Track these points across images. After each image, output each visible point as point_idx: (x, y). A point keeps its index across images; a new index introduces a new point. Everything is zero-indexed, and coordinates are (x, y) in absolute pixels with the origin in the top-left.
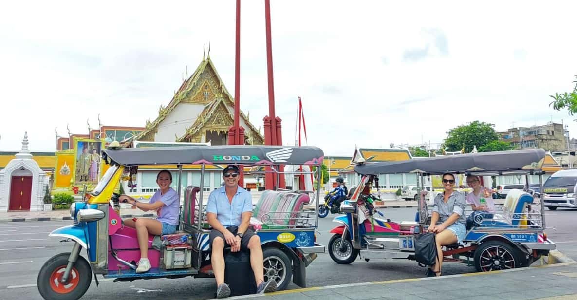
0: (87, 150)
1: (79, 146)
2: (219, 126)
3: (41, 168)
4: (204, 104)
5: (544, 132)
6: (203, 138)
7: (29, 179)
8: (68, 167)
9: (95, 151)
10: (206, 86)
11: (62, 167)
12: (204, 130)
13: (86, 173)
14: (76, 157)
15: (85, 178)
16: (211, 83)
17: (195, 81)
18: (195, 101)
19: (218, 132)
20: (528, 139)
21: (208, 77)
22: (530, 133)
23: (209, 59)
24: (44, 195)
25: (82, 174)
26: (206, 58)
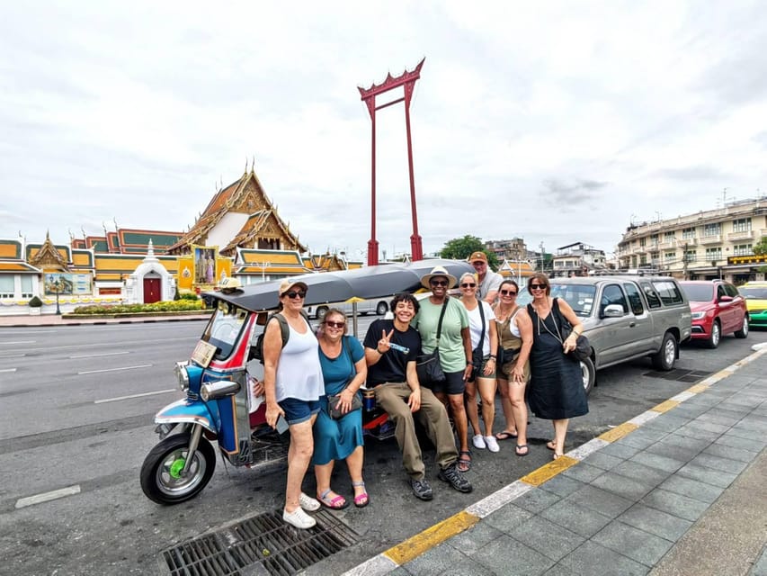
0: (203, 256)
1: (196, 253)
2: (270, 234)
3: (168, 271)
4: (249, 213)
5: (511, 245)
6: (256, 244)
7: (158, 281)
8: (189, 271)
9: (210, 257)
10: (250, 197)
11: (184, 271)
12: (257, 238)
13: (204, 275)
14: (195, 262)
15: (203, 280)
16: (254, 194)
17: (241, 192)
18: (241, 210)
19: (269, 240)
20: (501, 250)
21: (252, 188)
22: (502, 246)
23: (253, 172)
24: (174, 294)
25: (200, 276)
26: (249, 172)
